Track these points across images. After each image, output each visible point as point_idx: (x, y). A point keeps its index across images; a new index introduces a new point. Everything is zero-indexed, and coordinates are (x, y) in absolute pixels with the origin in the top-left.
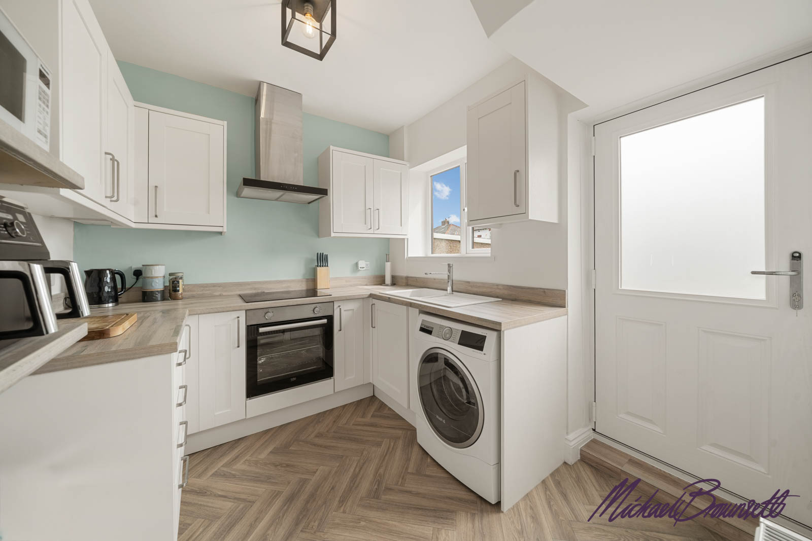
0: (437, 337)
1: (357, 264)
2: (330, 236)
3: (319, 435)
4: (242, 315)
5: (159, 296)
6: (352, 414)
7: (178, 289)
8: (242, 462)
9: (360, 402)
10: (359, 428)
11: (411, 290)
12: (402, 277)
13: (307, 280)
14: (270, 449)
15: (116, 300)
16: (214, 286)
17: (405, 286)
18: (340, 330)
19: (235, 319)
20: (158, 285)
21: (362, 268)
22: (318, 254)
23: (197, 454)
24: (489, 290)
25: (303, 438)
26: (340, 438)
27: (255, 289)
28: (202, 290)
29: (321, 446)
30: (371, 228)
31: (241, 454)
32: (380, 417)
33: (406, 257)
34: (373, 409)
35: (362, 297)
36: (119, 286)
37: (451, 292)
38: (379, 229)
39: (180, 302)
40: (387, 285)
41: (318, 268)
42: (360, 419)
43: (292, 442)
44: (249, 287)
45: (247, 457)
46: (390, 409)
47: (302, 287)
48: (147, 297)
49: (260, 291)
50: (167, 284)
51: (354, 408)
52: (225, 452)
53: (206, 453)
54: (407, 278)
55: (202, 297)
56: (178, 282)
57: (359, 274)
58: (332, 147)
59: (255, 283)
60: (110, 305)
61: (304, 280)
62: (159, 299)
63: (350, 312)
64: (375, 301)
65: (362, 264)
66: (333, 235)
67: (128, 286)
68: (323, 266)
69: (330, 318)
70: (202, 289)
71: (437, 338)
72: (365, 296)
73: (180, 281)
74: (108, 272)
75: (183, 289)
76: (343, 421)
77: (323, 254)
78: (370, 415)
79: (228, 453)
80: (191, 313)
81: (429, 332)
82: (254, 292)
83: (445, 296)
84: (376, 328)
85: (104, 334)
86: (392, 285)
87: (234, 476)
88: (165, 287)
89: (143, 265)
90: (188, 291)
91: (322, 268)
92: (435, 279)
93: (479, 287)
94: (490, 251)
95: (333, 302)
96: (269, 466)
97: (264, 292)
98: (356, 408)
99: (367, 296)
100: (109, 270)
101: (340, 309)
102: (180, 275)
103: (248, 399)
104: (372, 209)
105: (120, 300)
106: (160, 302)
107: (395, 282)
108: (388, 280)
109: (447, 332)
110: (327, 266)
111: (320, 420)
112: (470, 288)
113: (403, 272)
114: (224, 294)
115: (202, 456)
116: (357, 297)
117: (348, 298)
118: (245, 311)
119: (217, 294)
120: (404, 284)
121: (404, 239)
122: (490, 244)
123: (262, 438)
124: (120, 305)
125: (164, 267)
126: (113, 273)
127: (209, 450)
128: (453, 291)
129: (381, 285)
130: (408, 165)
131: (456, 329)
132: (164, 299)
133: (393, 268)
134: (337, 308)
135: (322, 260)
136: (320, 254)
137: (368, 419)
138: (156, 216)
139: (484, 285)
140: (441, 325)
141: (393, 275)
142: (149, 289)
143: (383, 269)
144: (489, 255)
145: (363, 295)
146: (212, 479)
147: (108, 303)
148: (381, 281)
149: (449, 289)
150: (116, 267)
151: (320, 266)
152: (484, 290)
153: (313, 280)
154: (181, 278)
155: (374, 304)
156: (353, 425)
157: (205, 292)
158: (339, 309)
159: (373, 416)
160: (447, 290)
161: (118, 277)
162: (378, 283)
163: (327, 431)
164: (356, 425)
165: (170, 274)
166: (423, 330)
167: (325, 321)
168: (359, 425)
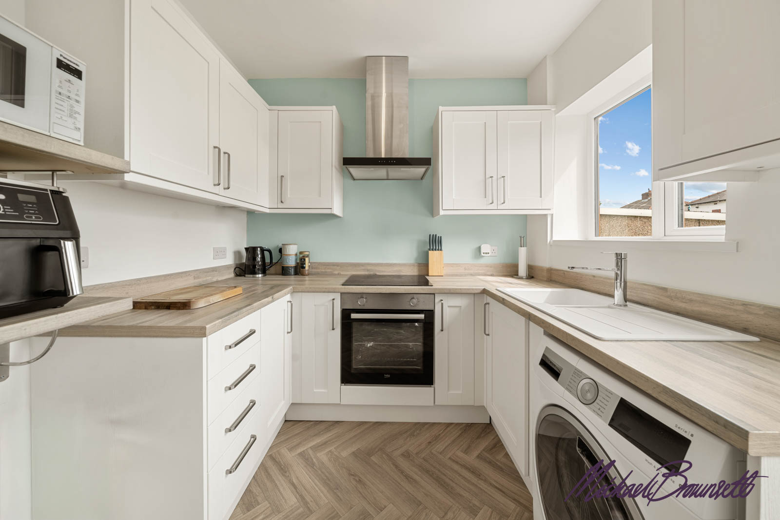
0: (567, 389)
1: (479, 248)
2: (439, 214)
3: (407, 455)
4: (338, 297)
5: (292, 271)
6: (454, 441)
7: (304, 266)
8: (325, 452)
9: (470, 426)
10: (456, 467)
11: (549, 290)
12: (541, 269)
13: (419, 265)
14: (354, 448)
15: (264, 272)
16: (334, 265)
17: (546, 281)
18: (442, 330)
19: (331, 300)
20: (291, 262)
21: (486, 253)
22: (430, 235)
23: (302, 423)
24: (719, 312)
25: (389, 451)
26: (427, 472)
27: (368, 270)
28: (325, 269)
29: (402, 472)
30: (492, 203)
31: (330, 441)
32: (490, 463)
33: (548, 241)
34: (484, 444)
35: (473, 292)
36: (268, 260)
37: (622, 302)
38: (504, 203)
39: (307, 278)
40: (521, 278)
41: (430, 252)
42: (460, 454)
43: (377, 450)
44: (363, 268)
45: (332, 448)
46: (507, 455)
47: (414, 272)
48: (285, 271)
49: (372, 273)
50: (298, 261)
51: (458, 434)
52: (320, 432)
53: (308, 425)
54: (550, 270)
55: (325, 274)
56: (304, 260)
57: (482, 261)
58: (441, 108)
59: (369, 264)
60: (260, 275)
61: (416, 264)
62: (293, 273)
63: (457, 310)
64: (490, 300)
65: (485, 248)
66: (442, 213)
67: (274, 261)
68: (435, 250)
69: (430, 314)
70: (325, 267)
71: (567, 392)
72: (476, 292)
73: (307, 259)
74: (259, 249)
75: (309, 266)
76: (440, 447)
77: (436, 235)
78: (476, 453)
79: (322, 434)
80: (295, 291)
81: (555, 373)
82: (367, 273)
83: (609, 307)
84: (491, 335)
85: (186, 306)
86: (527, 278)
87: (312, 465)
88: (297, 263)
89: (283, 244)
90: (315, 268)
91: (435, 252)
92: (594, 276)
93: (691, 301)
94: (724, 232)
95: (434, 294)
96: (344, 470)
97: (376, 275)
98: (460, 434)
99: (479, 291)
100: (260, 247)
101: (442, 304)
102: (307, 253)
103: (343, 384)
104: (495, 178)
105: (267, 272)
106: (293, 276)
107: (533, 275)
108: (522, 271)
109: (587, 388)
110: (441, 250)
111: (415, 434)
112: (667, 301)
113: (545, 261)
114: (342, 273)
115: (304, 427)
116: (465, 292)
117: (452, 291)
118: (340, 294)
119: (336, 272)
120: (545, 279)
121: (546, 215)
122: (724, 221)
123: (354, 430)
124: (267, 276)
125: (296, 246)
126: (263, 250)
127: (312, 423)
128: (626, 300)
129: (512, 276)
130: (553, 109)
131: (607, 390)
132: (296, 273)
133: (530, 255)
134: (439, 302)
135: (435, 242)
136: (433, 235)
137: (471, 459)
138: (282, 202)
139: (705, 299)
140: (576, 369)
141: (532, 263)
142: (286, 265)
143: (516, 256)
144: (722, 239)
145: (473, 289)
146: (297, 458)
147: (259, 274)
148: (512, 271)
149: (618, 293)
150: (266, 247)
151: (433, 250)
152: (704, 309)
153: (424, 265)
154: (308, 256)
155: (488, 304)
156: (450, 458)
157: (327, 270)
158: (440, 304)
159: (479, 457)
160: (612, 296)
161: (267, 254)
162: (505, 274)
163: (417, 454)
164: (454, 461)
165: (301, 253)
166: (545, 363)
167: (422, 316)
168: (457, 463)
